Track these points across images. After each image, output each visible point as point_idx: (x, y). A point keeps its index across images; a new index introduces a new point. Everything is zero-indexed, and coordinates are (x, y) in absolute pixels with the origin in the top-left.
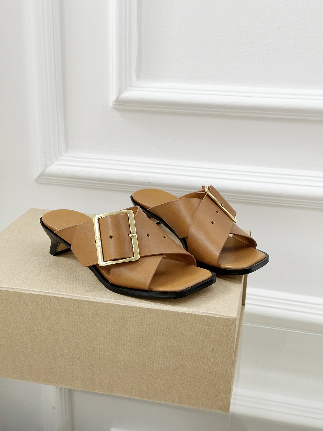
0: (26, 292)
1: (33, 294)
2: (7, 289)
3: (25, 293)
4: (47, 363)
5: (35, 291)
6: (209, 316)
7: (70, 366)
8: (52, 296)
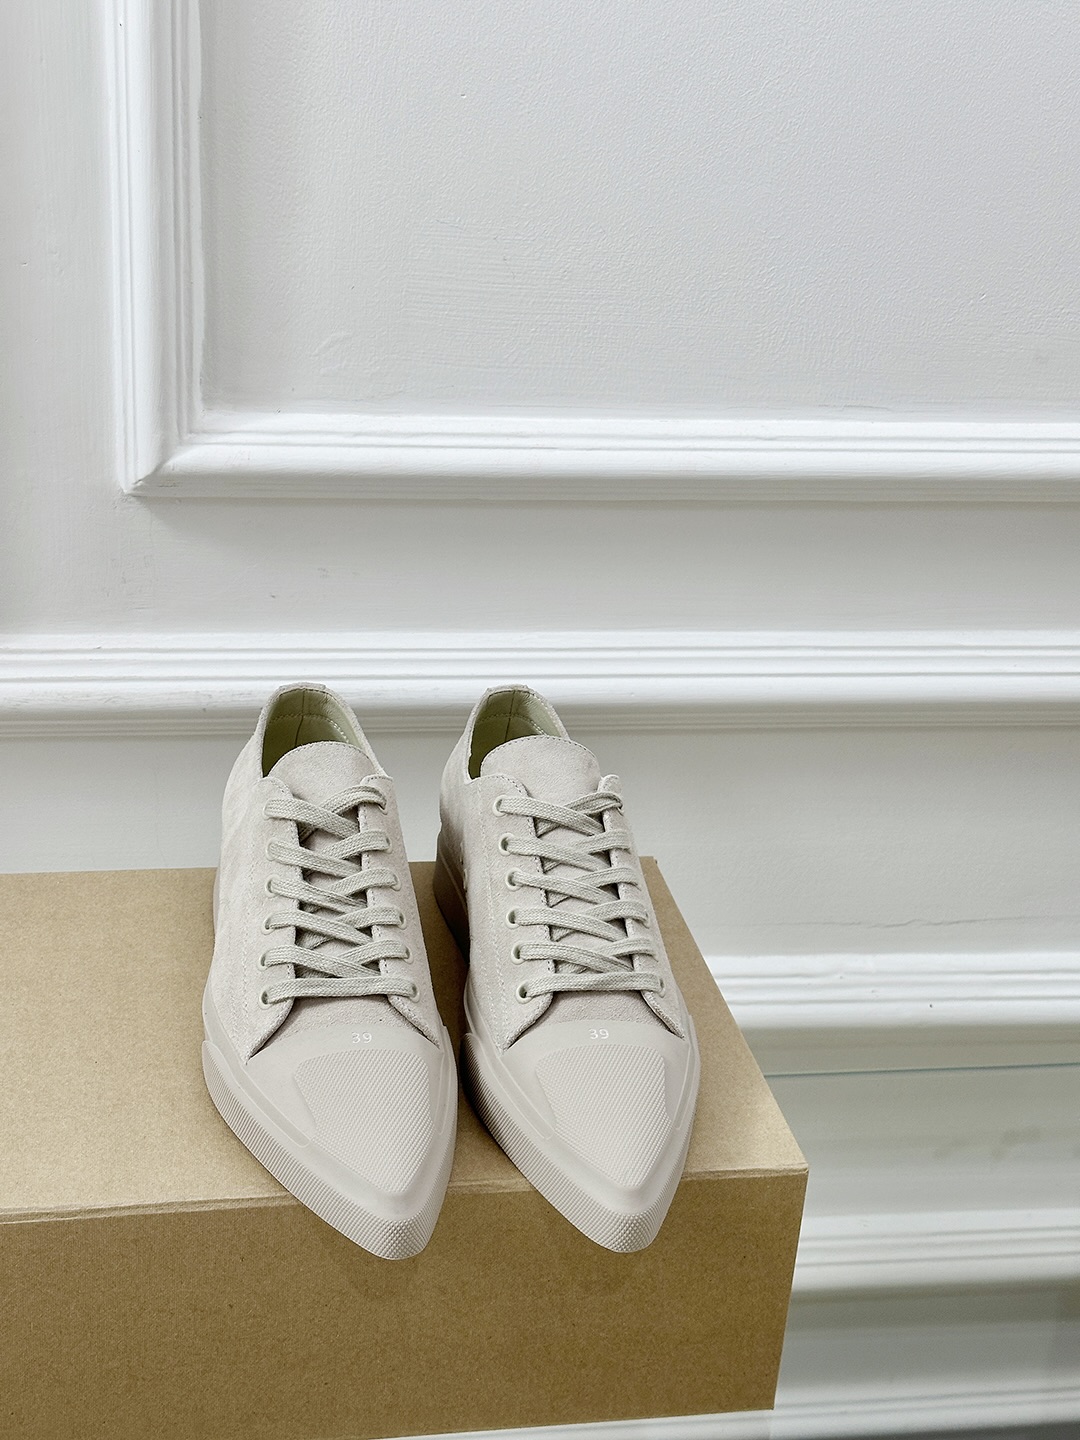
0: (203, 1209)
1: (224, 1212)
2: (140, 1212)
3: (200, 1212)
4: (253, 1390)
5: (228, 1200)
6: (739, 1180)
7: (329, 1385)
8: (284, 1207)
